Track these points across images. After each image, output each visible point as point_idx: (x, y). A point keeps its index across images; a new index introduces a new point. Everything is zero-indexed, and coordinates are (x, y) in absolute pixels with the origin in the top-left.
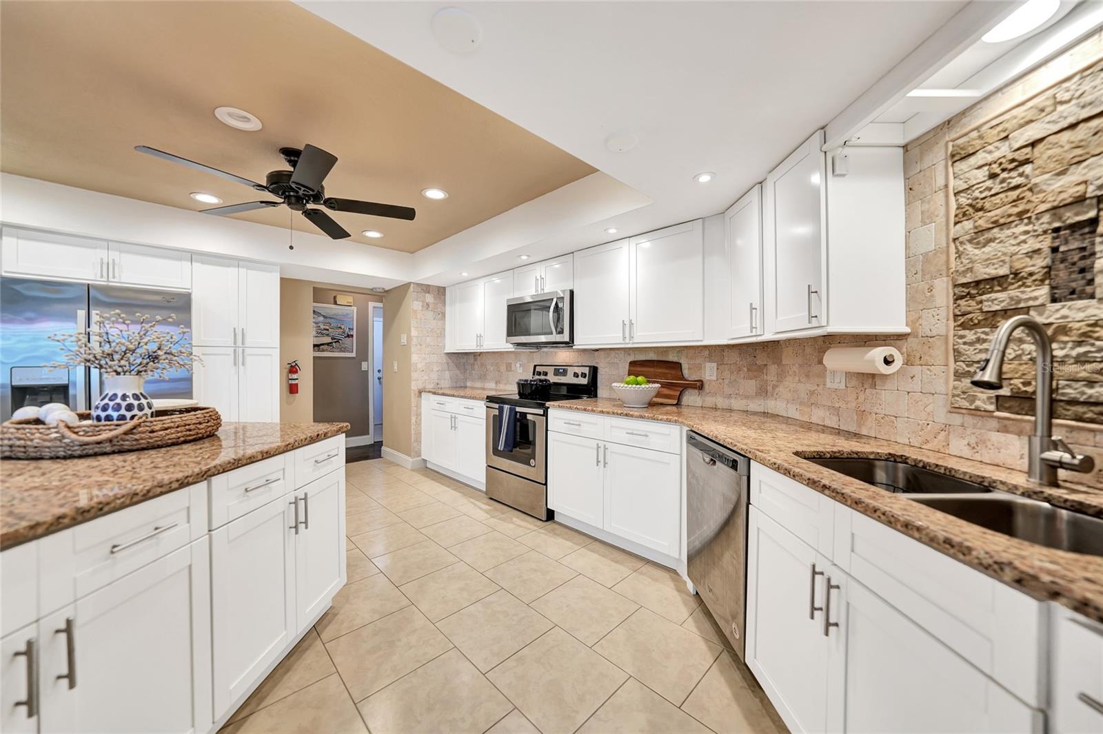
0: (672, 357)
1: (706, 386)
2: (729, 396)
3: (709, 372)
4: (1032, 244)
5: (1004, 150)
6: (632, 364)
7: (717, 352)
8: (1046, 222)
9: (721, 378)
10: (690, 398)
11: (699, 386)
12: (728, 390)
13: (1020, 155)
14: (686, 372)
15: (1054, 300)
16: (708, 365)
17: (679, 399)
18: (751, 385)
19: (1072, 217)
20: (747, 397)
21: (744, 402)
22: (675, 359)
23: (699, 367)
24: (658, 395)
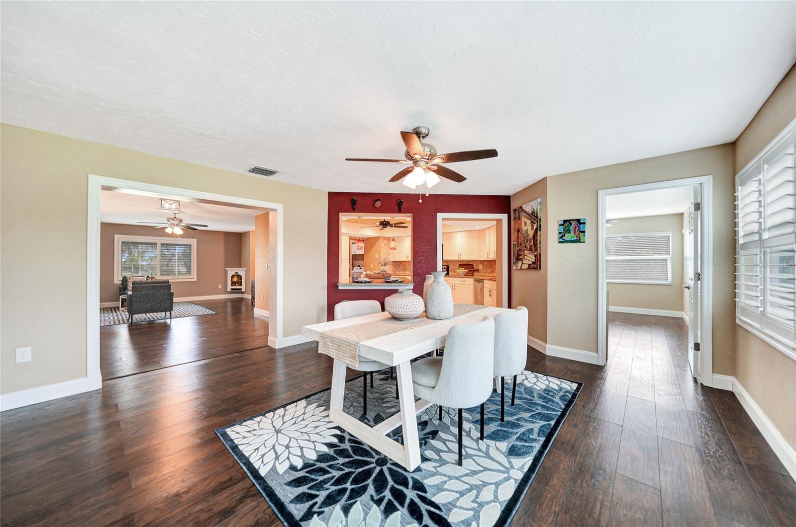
0: (471, 263)
1: (480, 271)
2: (485, 273)
3: (480, 267)
6: (460, 265)
7: (482, 262)
9: (483, 269)
10: (476, 274)
11: (478, 270)
12: (485, 271)
14: (475, 267)
16: (480, 265)
17: (473, 274)
18: (490, 270)
20: (489, 273)
21: (488, 274)
22: (471, 264)
23: (478, 266)
24: (467, 273)
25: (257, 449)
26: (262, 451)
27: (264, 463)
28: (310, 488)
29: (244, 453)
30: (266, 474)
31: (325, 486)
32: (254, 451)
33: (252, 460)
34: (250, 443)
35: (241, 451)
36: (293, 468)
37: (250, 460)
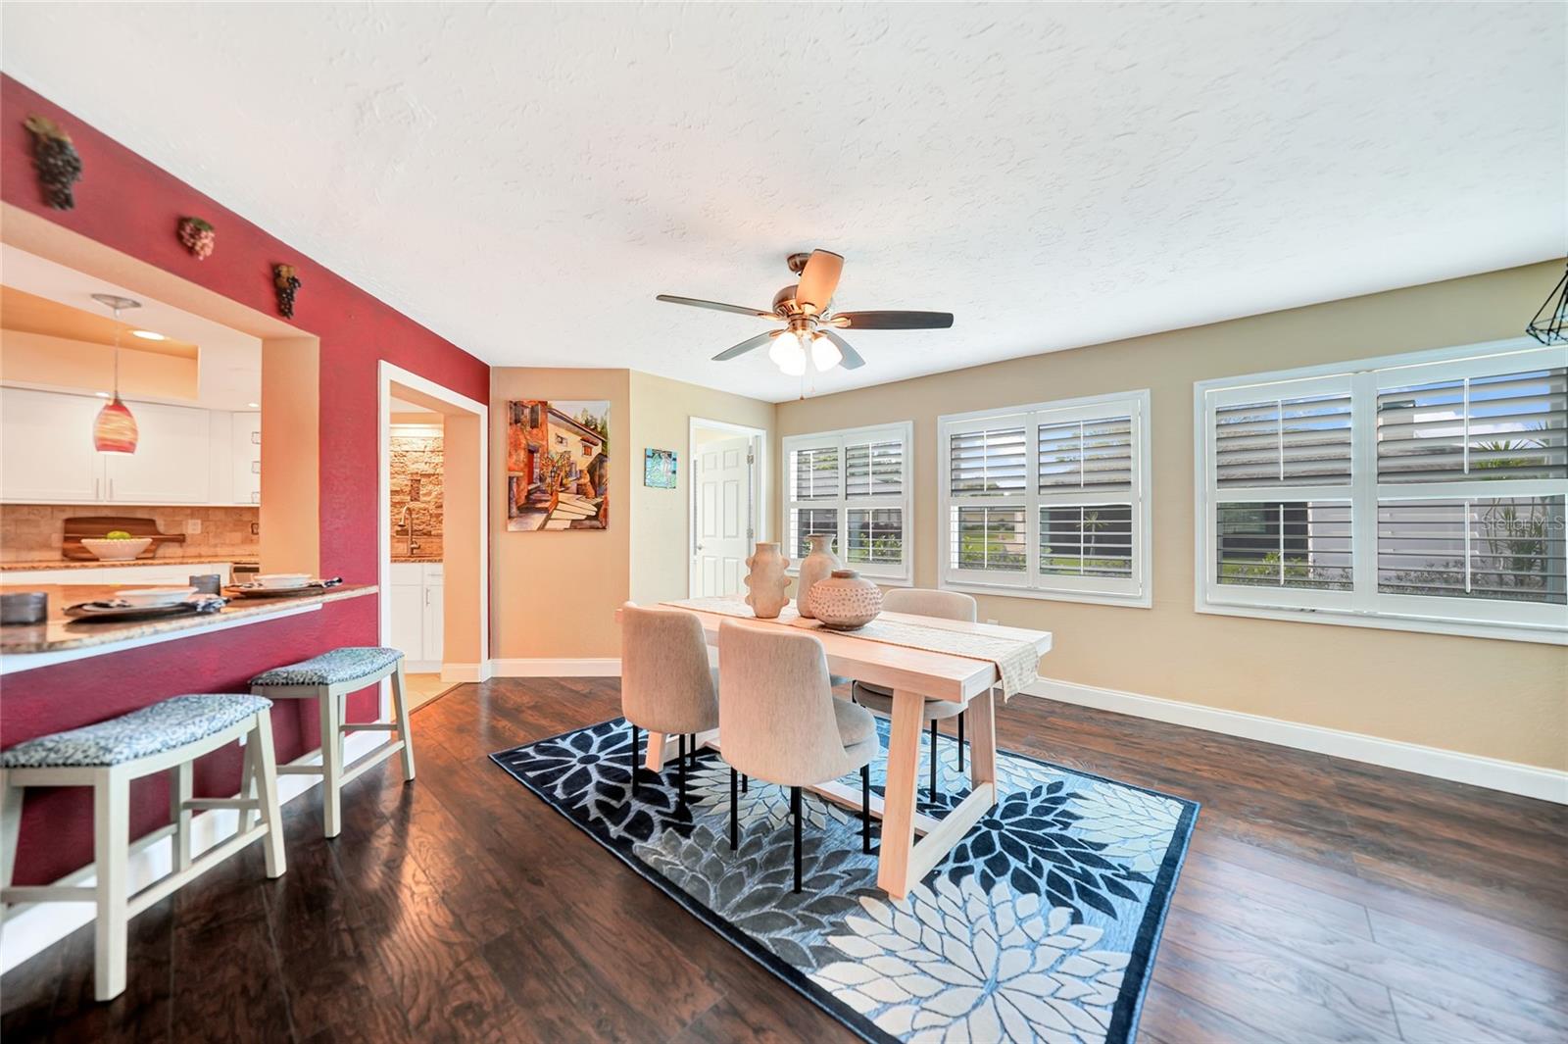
1: (189, 540)
3: (192, 528)
4: (406, 482)
5: (398, 449)
8: (409, 477)
9: (205, 532)
11: (179, 539)
13: (404, 453)
14: (163, 528)
15: (412, 500)
16: (190, 522)
19: (415, 478)
22: (144, 516)
23: (179, 525)
25: (1076, 1001)
26: (1074, 988)
27: (1103, 967)
28: (1099, 888)
29: (1108, 1026)
30: (1121, 951)
31: (1079, 871)
32: (1086, 1007)
33: (1113, 996)
34: (1071, 1030)
35: (1107, 1037)
36: (1077, 918)
37: (1116, 999)
